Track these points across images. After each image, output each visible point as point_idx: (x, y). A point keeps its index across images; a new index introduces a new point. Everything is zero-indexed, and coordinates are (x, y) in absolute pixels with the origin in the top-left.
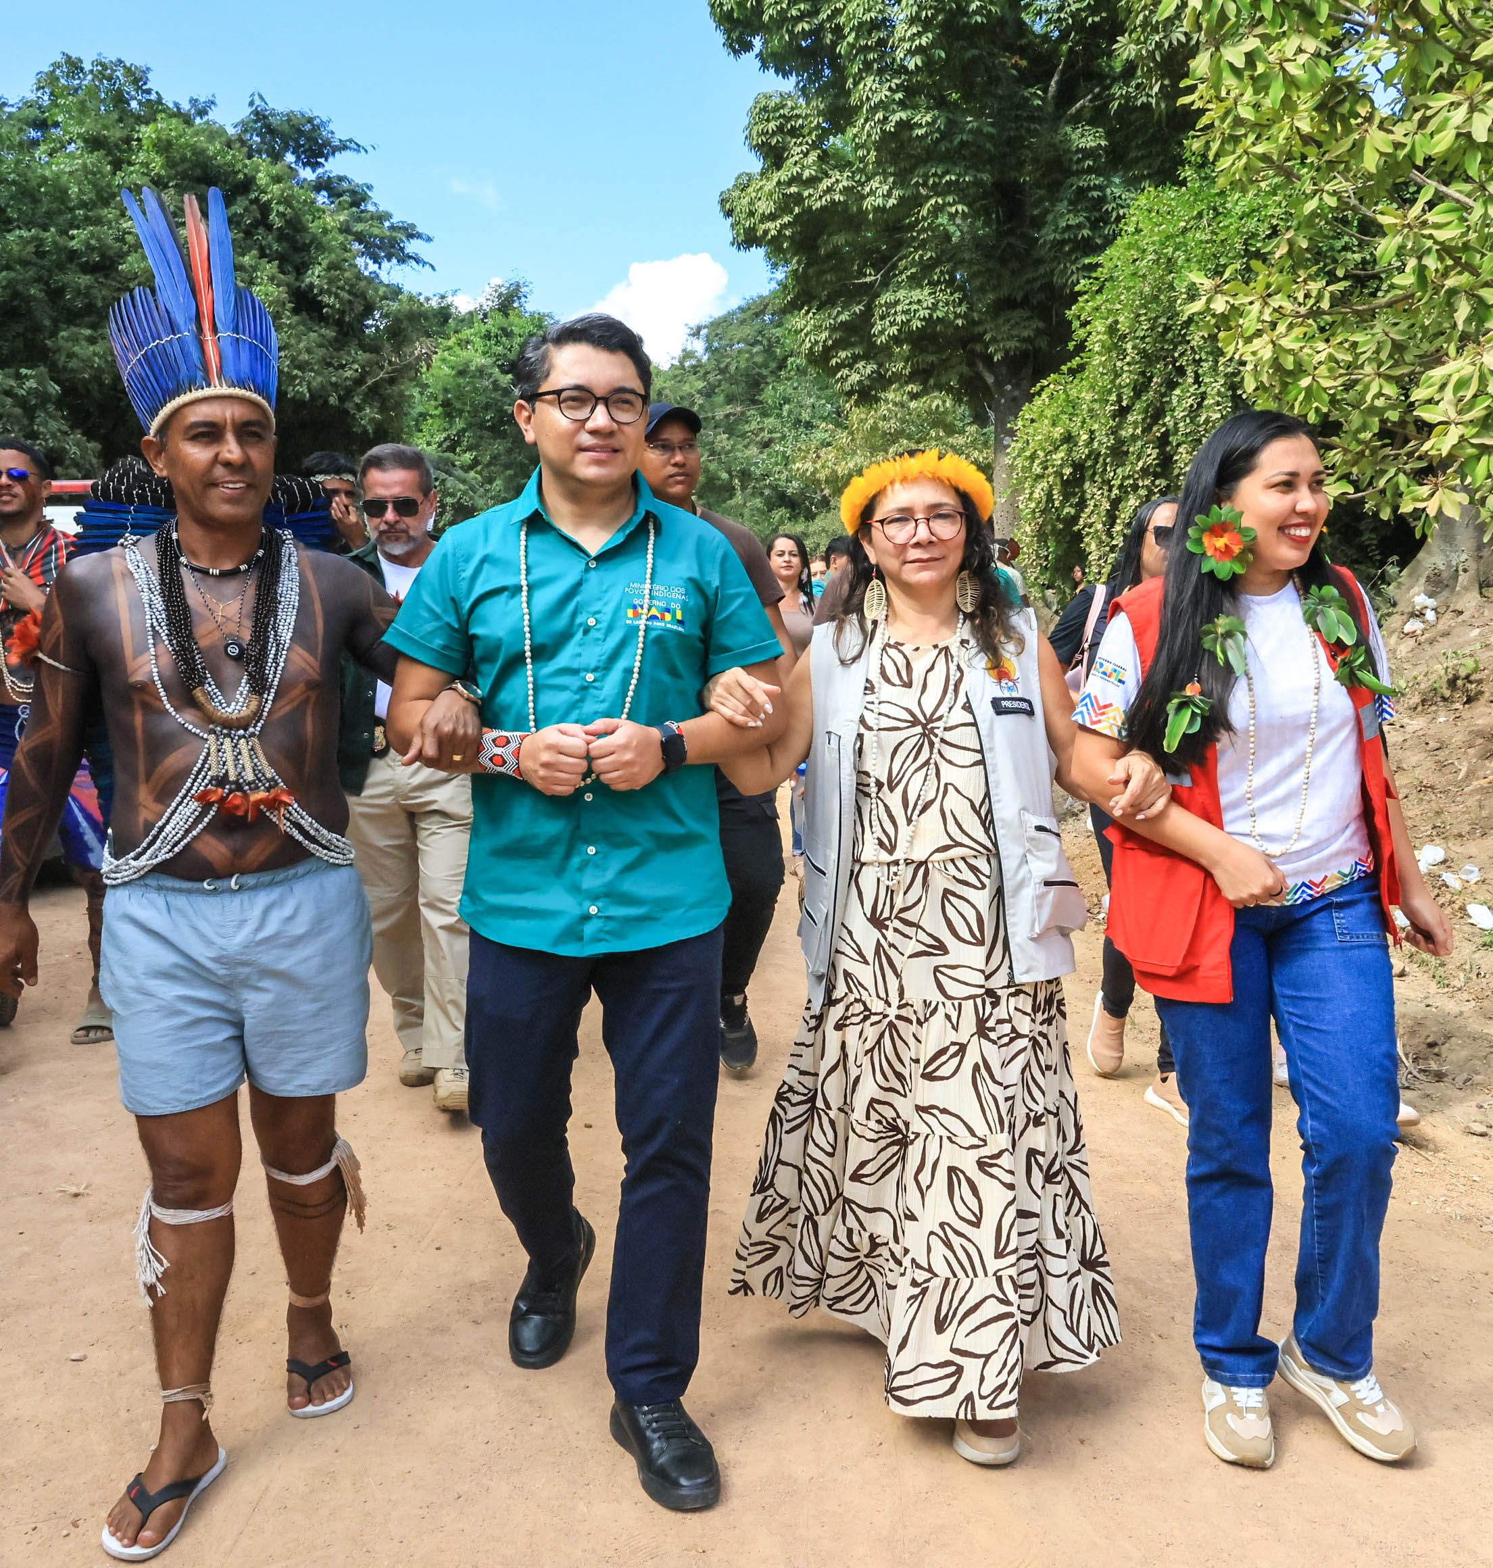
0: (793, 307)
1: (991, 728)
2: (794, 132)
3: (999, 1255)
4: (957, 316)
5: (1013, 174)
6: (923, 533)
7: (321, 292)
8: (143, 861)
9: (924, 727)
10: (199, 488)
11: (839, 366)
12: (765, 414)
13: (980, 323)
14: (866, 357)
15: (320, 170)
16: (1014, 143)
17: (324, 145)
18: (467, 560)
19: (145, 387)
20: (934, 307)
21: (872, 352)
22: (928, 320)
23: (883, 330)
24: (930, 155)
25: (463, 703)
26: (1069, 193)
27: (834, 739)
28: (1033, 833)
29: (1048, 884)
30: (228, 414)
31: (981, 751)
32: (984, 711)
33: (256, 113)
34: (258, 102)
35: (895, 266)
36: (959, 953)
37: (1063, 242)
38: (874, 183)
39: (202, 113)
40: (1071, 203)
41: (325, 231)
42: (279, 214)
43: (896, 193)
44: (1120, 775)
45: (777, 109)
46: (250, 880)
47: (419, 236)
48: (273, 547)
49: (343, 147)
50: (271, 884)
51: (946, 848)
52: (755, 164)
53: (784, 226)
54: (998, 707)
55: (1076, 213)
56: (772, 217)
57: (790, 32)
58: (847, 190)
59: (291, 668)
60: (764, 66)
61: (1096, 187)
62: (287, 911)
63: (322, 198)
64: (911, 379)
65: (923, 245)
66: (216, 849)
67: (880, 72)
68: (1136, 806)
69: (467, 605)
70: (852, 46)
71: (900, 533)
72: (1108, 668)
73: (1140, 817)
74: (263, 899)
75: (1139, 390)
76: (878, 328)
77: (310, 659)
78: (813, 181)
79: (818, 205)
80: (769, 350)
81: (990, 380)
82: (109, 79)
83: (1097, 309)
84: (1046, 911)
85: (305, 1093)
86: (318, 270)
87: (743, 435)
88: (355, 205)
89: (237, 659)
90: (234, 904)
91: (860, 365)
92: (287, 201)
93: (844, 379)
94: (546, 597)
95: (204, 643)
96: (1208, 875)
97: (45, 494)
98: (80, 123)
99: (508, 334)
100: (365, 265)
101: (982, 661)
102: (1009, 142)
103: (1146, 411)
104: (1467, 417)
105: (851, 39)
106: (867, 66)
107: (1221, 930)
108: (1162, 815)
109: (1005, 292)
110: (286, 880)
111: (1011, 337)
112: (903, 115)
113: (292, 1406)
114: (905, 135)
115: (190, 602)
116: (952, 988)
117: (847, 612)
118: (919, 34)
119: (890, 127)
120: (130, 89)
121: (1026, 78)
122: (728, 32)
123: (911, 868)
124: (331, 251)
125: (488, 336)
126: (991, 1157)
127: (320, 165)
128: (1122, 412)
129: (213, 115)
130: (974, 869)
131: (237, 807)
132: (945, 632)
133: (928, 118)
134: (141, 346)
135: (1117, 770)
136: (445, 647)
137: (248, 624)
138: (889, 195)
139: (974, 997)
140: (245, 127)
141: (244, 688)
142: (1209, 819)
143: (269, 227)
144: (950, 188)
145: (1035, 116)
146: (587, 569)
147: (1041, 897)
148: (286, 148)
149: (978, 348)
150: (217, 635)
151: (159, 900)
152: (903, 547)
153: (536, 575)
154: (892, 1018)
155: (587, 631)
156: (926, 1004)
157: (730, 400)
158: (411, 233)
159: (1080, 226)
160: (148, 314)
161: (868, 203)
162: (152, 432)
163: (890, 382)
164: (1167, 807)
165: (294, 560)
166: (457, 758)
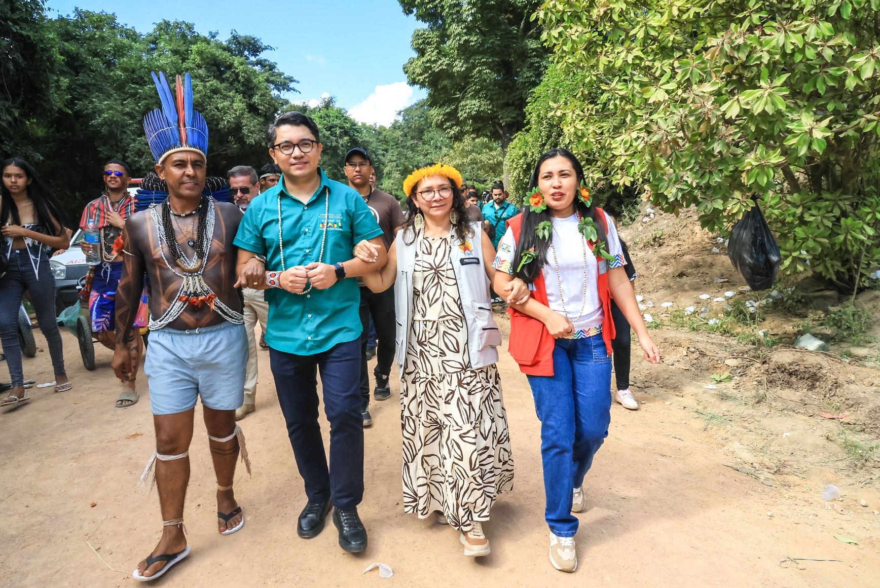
0: (431, 106)
1: (460, 270)
2: (429, 43)
3: (472, 470)
4: (488, 110)
5: (507, 58)
6: (437, 196)
7: (258, 105)
8: (162, 322)
9: (435, 270)
10: (177, 185)
11: (447, 128)
12: (424, 144)
13: (497, 112)
14: (457, 125)
15: (257, 57)
16: (508, 47)
17: (259, 48)
18: (260, 211)
19: (157, 146)
20: (480, 106)
21: (458, 123)
22: (478, 111)
23: (462, 115)
24: (477, 51)
25: (258, 262)
26: (527, 65)
27: (405, 274)
28: (477, 310)
29: (484, 329)
30: (189, 157)
31: (455, 279)
32: (457, 264)
33: (234, 37)
34: (234, 32)
35: (466, 92)
36: (450, 355)
37: (526, 82)
38: (457, 62)
39: (214, 37)
40: (528, 68)
41: (260, 82)
42: (242, 77)
43: (465, 66)
44: (509, 287)
45: (422, 35)
46: (203, 330)
47: (294, 81)
48: (205, 203)
49: (266, 48)
50: (211, 331)
51: (444, 317)
52: (415, 55)
53: (425, 78)
54: (463, 262)
55: (529, 71)
56: (421, 74)
57: (425, 8)
58: (448, 65)
59: (213, 248)
60: (418, 19)
61: (537, 62)
62: (217, 341)
63: (257, 68)
64: (473, 132)
65: (475, 84)
66: (189, 319)
67: (458, 22)
68: (516, 299)
69: (261, 227)
70: (448, 13)
71: (428, 196)
72: (505, 246)
73: (518, 303)
74: (208, 337)
75: (549, 137)
76: (460, 114)
77: (220, 243)
78: (435, 62)
79: (437, 70)
80: (426, 119)
81: (501, 132)
82: (180, 28)
83: (534, 108)
84: (484, 340)
85: (222, 409)
86: (257, 97)
87: (417, 152)
88: (270, 69)
89: (193, 246)
90: (197, 339)
91: (454, 127)
92: (245, 72)
93: (448, 133)
94: (289, 223)
95: (180, 242)
96: (544, 325)
97: (128, 182)
98: (170, 45)
99: (328, 116)
100: (275, 93)
101: (458, 242)
102: (505, 47)
103: (551, 145)
104: (628, 153)
105: (447, 10)
106: (453, 20)
107: (550, 346)
108: (526, 302)
109: (505, 101)
110: (216, 330)
111: (508, 117)
112: (466, 38)
113: (221, 531)
114: (467, 45)
115: (174, 227)
116: (449, 369)
117: (408, 226)
118: (471, 9)
119: (461, 42)
120: (187, 32)
121: (511, 23)
122: (404, 7)
123: (431, 323)
124: (261, 89)
125: (321, 117)
126: (464, 434)
127: (257, 55)
128: (544, 145)
129: (217, 38)
130: (455, 324)
131: (195, 302)
132: (445, 232)
133: (475, 39)
134: (156, 131)
135: (508, 286)
136: (255, 244)
137: (196, 233)
138: (462, 66)
139: (457, 372)
140: (230, 42)
141: (195, 257)
142: (543, 303)
143: (239, 82)
144: (484, 64)
145: (515, 37)
146: (304, 210)
147: (481, 335)
148: (245, 49)
149: (496, 121)
150: (185, 239)
151: (169, 337)
152: (430, 202)
153: (284, 215)
154: (430, 379)
155: (305, 233)
156: (440, 375)
157: (413, 138)
158: (291, 80)
159: (531, 76)
160: (159, 119)
161: (455, 69)
162: (159, 163)
163: (465, 133)
164: (528, 300)
165: (213, 207)
166: (255, 283)
